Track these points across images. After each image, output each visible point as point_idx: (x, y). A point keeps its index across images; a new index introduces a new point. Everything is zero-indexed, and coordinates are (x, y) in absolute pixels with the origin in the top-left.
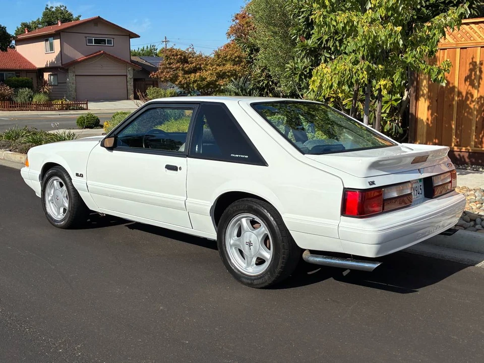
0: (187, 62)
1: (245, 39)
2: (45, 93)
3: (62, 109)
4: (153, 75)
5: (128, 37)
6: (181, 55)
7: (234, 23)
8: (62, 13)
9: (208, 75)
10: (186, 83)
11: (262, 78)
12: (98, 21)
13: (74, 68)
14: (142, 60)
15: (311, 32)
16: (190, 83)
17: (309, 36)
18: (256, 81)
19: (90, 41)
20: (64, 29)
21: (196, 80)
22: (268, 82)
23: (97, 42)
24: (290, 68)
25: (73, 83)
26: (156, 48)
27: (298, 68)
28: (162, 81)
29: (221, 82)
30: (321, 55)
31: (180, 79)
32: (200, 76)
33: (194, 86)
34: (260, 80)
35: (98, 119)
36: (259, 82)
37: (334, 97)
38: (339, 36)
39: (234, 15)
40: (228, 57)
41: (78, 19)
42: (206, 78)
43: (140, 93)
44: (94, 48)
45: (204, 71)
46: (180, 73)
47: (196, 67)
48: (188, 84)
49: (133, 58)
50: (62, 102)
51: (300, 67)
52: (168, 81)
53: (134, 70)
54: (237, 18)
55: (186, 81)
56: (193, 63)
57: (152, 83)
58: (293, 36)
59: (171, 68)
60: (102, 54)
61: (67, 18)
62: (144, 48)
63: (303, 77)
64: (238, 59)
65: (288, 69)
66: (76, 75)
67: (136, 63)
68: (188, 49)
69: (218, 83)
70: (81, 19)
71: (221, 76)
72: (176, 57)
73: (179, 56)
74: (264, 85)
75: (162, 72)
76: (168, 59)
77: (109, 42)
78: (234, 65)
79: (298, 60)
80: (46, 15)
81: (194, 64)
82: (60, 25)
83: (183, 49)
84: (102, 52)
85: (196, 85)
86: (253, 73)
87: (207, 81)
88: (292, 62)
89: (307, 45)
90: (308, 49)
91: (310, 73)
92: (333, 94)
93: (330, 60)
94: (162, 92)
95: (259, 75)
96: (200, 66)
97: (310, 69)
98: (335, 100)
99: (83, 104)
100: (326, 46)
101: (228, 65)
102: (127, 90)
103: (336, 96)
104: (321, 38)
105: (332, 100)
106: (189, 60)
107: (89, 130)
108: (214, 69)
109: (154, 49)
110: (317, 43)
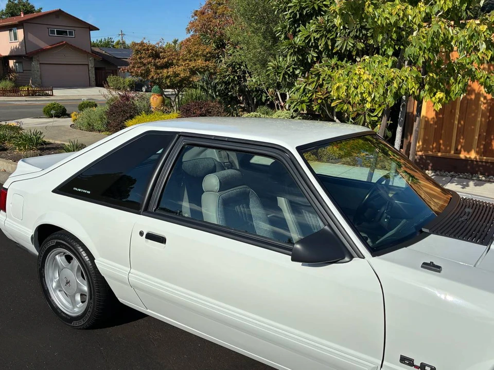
0: (159, 58)
1: (210, 34)
2: (11, 80)
3: (28, 95)
4: (123, 70)
5: (89, 30)
6: (152, 50)
7: (193, 19)
8: (24, 5)
9: (181, 70)
10: (159, 78)
11: (228, 73)
12: (59, 14)
13: (38, 56)
14: (101, 51)
15: (298, 30)
16: (163, 79)
17: (295, 34)
18: (222, 75)
19: (53, 32)
20: (28, 20)
21: (169, 76)
22: (234, 77)
23: (59, 33)
24: (273, 67)
25: (38, 71)
26: (112, 40)
27: (281, 67)
29: (195, 78)
30: (309, 54)
31: (152, 74)
32: (173, 72)
33: (167, 81)
34: (226, 75)
35: (64, 108)
36: (225, 77)
37: (321, 99)
38: (333, 35)
39: (193, 12)
40: (200, 53)
41: (39, 11)
42: (179, 74)
44: (57, 38)
45: (176, 66)
46: (152, 68)
47: (167, 62)
48: (160, 80)
49: (94, 49)
50: (28, 89)
51: (283, 66)
53: (95, 60)
54: (196, 15)
55: (158, 77)
56: (165, 58)
57: (111, 71)
58: (277, 33)
59: (142, 63)
60: (64, 45)
61: (29, 10)
62: (102, 40)
63: (287, 77)
64: (209, 55)
65: (271, 68)
66: (40, 64)
67: (100, 54)
68: (158, 44)
69: (191, 79)
70: (43, 11)
71: (193, 72)
72: (147, 52)
73: (150, 51)
74: (230, 80)
75: (133, 67)
76: (138, 52)
77: (71, 33)
78: (206, 61)
79: (279, 58)
80: (9, 7)
81: (166, 59)
82: (22, 16)
83: (153, 43)
84: (65, 42)
85: (169, 80)
86: (218, 68)
87: (180, 77)
88: (274, 61)
89: (295, 43)
90: (295, 48)
91: (293, 72)
92: (320, 95)
93: (316, 59)
94: (121, 80)
95: (225, 70)
96: (172, 61)
97: (293, 68)
98: (322, 102)
99: (49, 90)
100: (314, 44)
101: (200, 61)
102: (89, 78)
103: (323, 98)
104: (309, 36)
105: (319, 101)
106: (161, 54)
107: (56, 119)
108: (187, 65)
109: (112, 42)
110: (304, 41)
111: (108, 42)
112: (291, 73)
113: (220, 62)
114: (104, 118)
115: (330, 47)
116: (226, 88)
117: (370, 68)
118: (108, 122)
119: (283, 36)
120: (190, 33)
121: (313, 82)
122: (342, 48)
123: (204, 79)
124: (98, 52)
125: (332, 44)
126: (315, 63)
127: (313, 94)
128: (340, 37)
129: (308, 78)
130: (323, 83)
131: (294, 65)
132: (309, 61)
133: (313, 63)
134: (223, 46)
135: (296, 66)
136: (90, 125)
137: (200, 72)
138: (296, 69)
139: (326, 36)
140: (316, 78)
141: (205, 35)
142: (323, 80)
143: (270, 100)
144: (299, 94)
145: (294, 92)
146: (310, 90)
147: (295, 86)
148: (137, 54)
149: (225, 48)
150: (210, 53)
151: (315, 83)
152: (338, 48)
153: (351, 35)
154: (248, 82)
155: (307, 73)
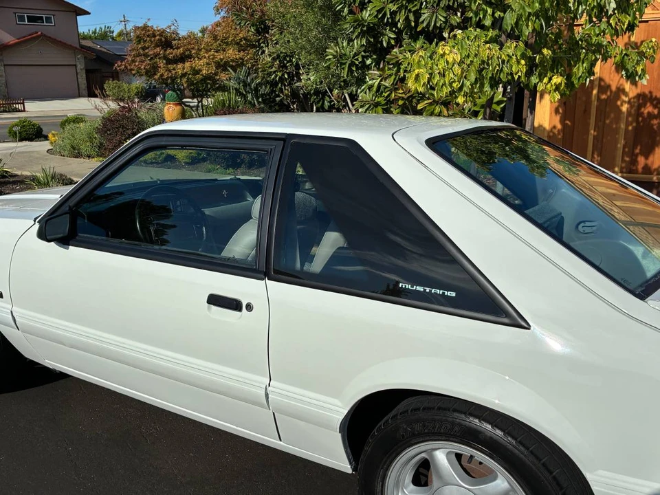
0: (171, 47)
1: (247, 14)
4: (119, 66)
5: (75, 13)
6: (161, 36)
9: (203, 65)
10: (171, 77)
11: (274, 69)
13: (1, 55)
14: (95, 45)
16: (176, 78)
17: (363, 6)
18: (266, 73)
19: (22, 19)
21: (186, 73)
22: (283, 75)
23: (31, 19)
24: (334, 56)
25: (1, 76)
26: (111, 30)
27: (345, 55)
28: (134, 75)
29: (223, 76)
30: (383, 35)
31: (161, 71)
32: (191, 67)
34: (271, 72)
35: (39, 127)
36: (270, 74)
37: (403, 99)
38: (416, 5)
40: (230, 39)
42: (200, 70)
43: (99, 91)
44: (28, 27)
45: (196, 59)
46: (162, 63)
47: (184, 53)
48: (173, 79)
49: (84, 43)
51: (348, 53)
52: (142, 75)
53: (85, 58)
55: (170, 75)
56: (179, 48)
57: (110, 75)
58: (338, 6)
59: (146, 55)
60: (38, 37)
62: (96, 30)
63: (354, 69)
64: (244, 42)
65: (331, 57)
66: (5, 65)
67: (89, 48)
68: (169, 27)
69: (218, 78)
71: (223, 66)
72: (153, 39)
73: (158, 37)
74: (277, 79)
75: (133, 61)
76: (140, 41)
77: (48, 20)
78: (239, 51)
79: (343, 43)
81: (181, 49)
84: (39, 33)
85: (185, 80)
86: (260, 62)
87: (202, 75)
88: (336, 46)
89: (363, 19)
90: (364, 26)
91: (363, 62)
92: (402, 93)
93: (395, 42)
94: (125, 86)
95: (269, 64)
96: (191, 52)
97: (363, 57)
98: (404, 104)
99: (18, 103)
100: (390, 20)
101: (231, 51)
102: (78, 85)
103: (406, 97)
104: (383, 8)
105: (401, 102)
106: (173, 43)
107: (27, 143)
108: (212, 57)
109: (110, 31)
110: (376, 16)
111: (105, 32)
112: (359, 63)
113: (262, 54)
114: (95, 138)
115: (413, 24)
116: (273, 91)
117: (462, 47)
118: (101, 144)
119: (346, 10)
120: (220, 14)
121: (391, 75)
122: (429, 25)
123: (240, 78)
124: (89, 47)
125: (415, 19)
126: (393, 47)
127: (391, 92)
128: (427, 8)
129: (383, 70)
130: (405, 76)
131: (365, 51)
132: (385, 44)
133: (391, 47)
134: (266, 29)
135: (367, 54)
136: (74, 148)
137: (232, 67)
138: (367, 57)
139: (407, 7)
140: (395, 69)
141: (239, 15)
142: (405, 71)
143: (336, 107)
144: (372, 93)
145: (364, 91)
146: (387, 87)
147: (365, 82)
148: (139, 42)
149: (268, 33)
150: (245, 39)
151: (393, 77)
152: (425, 24)
153: (442, 5)
154: (303, 81)
155: (382, 63)
